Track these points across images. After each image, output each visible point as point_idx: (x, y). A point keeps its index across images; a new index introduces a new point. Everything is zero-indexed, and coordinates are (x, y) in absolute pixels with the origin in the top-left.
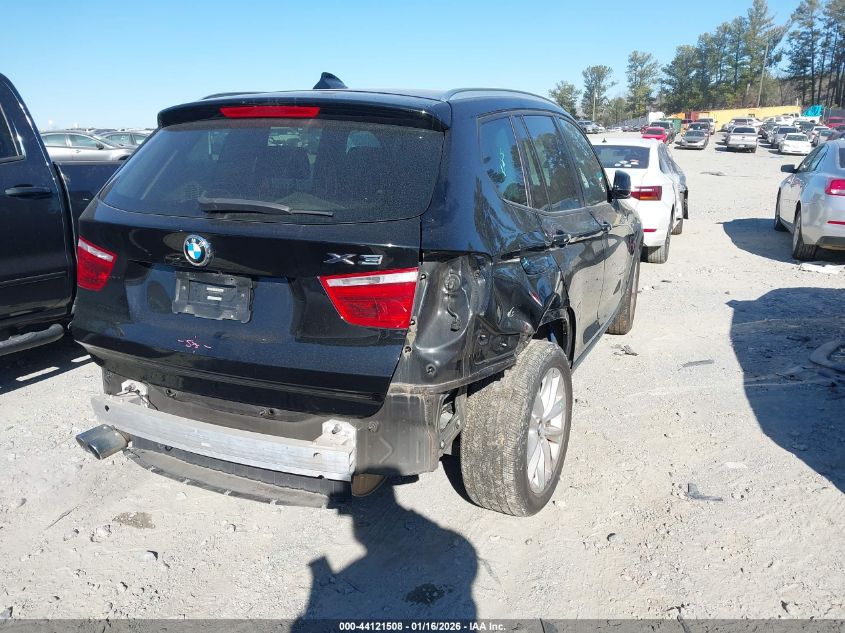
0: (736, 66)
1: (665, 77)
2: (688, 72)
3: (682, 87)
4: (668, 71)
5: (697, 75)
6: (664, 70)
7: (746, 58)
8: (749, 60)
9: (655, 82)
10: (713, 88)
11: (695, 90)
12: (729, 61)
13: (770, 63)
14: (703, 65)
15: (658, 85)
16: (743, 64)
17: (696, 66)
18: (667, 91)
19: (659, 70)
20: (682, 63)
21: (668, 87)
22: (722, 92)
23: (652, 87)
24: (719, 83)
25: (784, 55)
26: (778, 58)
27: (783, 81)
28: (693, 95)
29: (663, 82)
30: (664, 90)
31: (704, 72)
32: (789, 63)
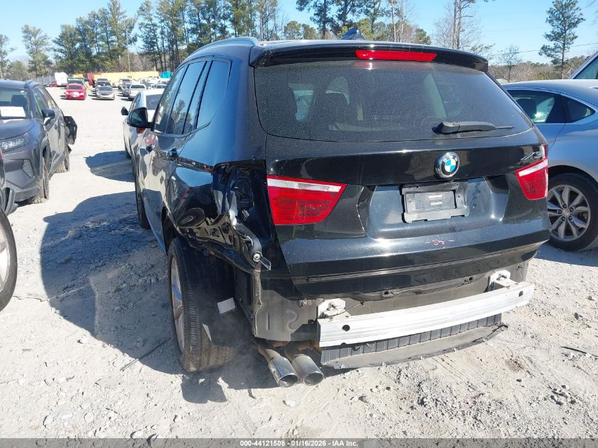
0: (108, 43)
1: (57, 47)
2: (74, 45)
3: (72, 55)
4: (58, 42)
5: (81, 47)
6: (54, 41)
7: (114, 38)
8: (116, 39)
9: (48, 50)
10: (95, 57)
11: (82, 58)
12: (102, 38)
13: (130, 42)
14: (84, 40)
15: (52, 52)
16: (113, 41)
17: (79, 40)
18: (60, 58)
19: (50, 41)
20: (67, 38)
21: (60, 54)
22: (103, 60)
23: (47, 53)
24: (99, 53)
25: (138, 38)
26: (135, 40)
27: (142, 55)
28: (82, 62)
29: (55, 50)
30: (57, 57)
31: (86, 46)
32: (143, 43)
